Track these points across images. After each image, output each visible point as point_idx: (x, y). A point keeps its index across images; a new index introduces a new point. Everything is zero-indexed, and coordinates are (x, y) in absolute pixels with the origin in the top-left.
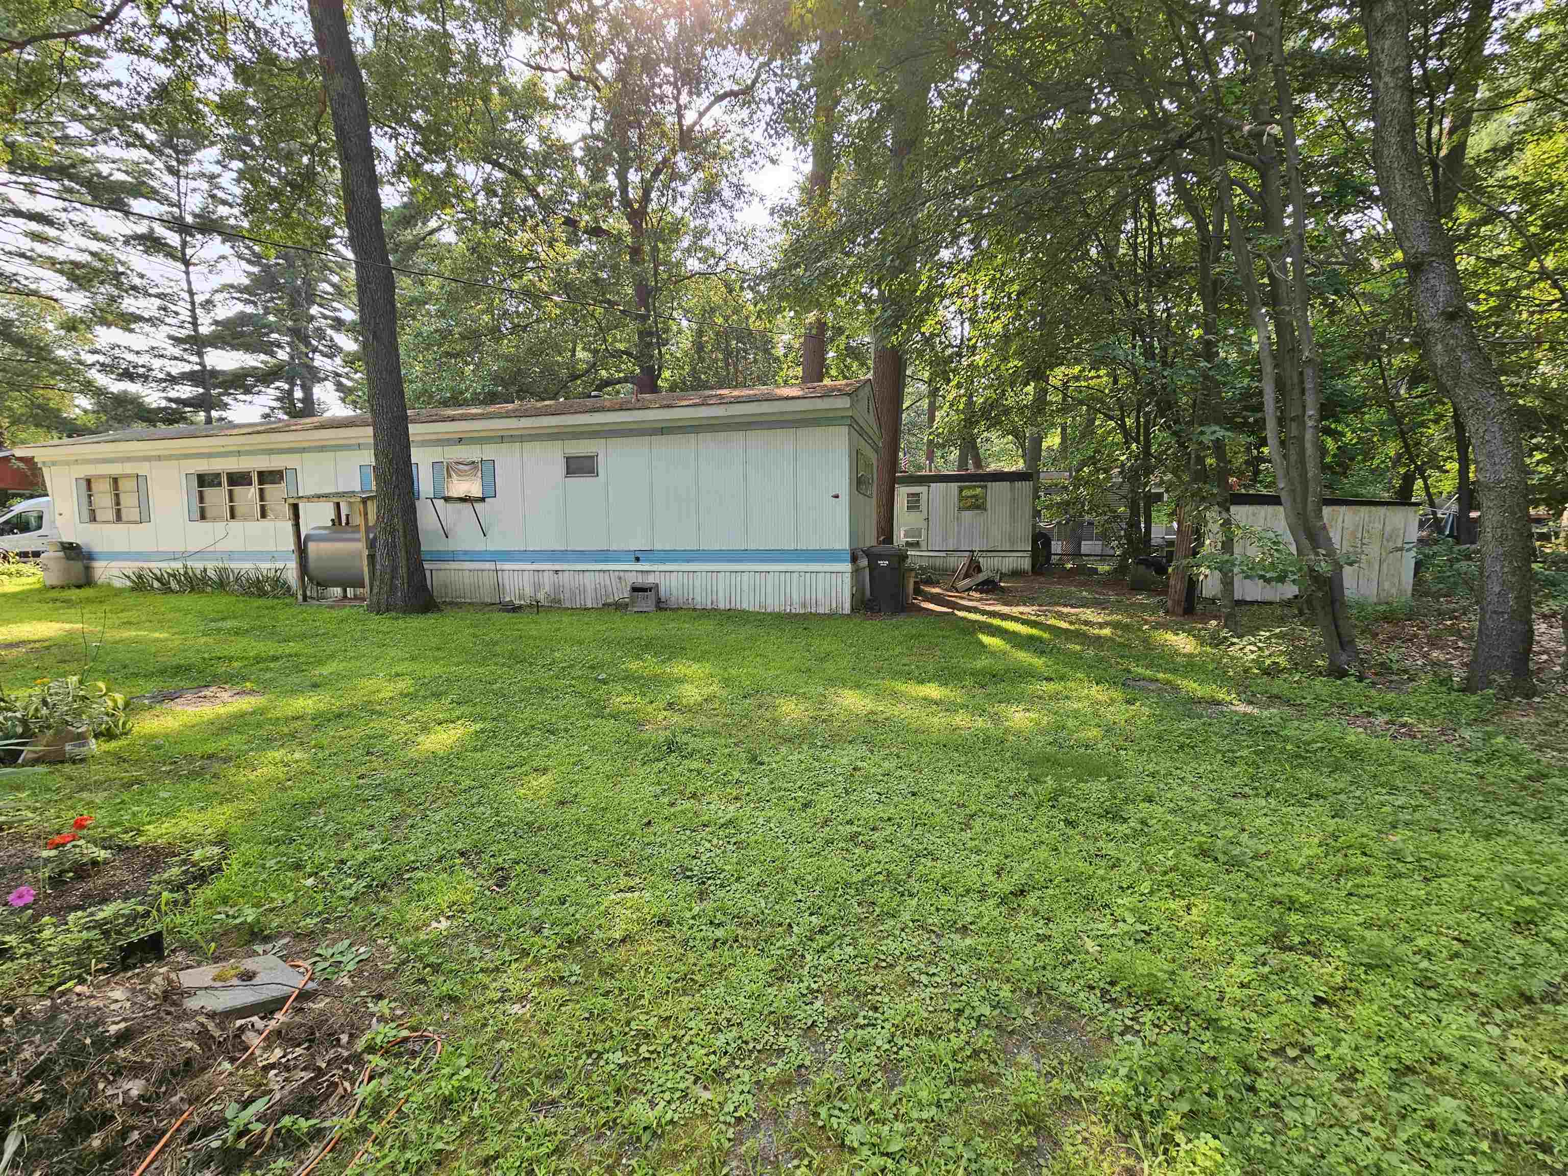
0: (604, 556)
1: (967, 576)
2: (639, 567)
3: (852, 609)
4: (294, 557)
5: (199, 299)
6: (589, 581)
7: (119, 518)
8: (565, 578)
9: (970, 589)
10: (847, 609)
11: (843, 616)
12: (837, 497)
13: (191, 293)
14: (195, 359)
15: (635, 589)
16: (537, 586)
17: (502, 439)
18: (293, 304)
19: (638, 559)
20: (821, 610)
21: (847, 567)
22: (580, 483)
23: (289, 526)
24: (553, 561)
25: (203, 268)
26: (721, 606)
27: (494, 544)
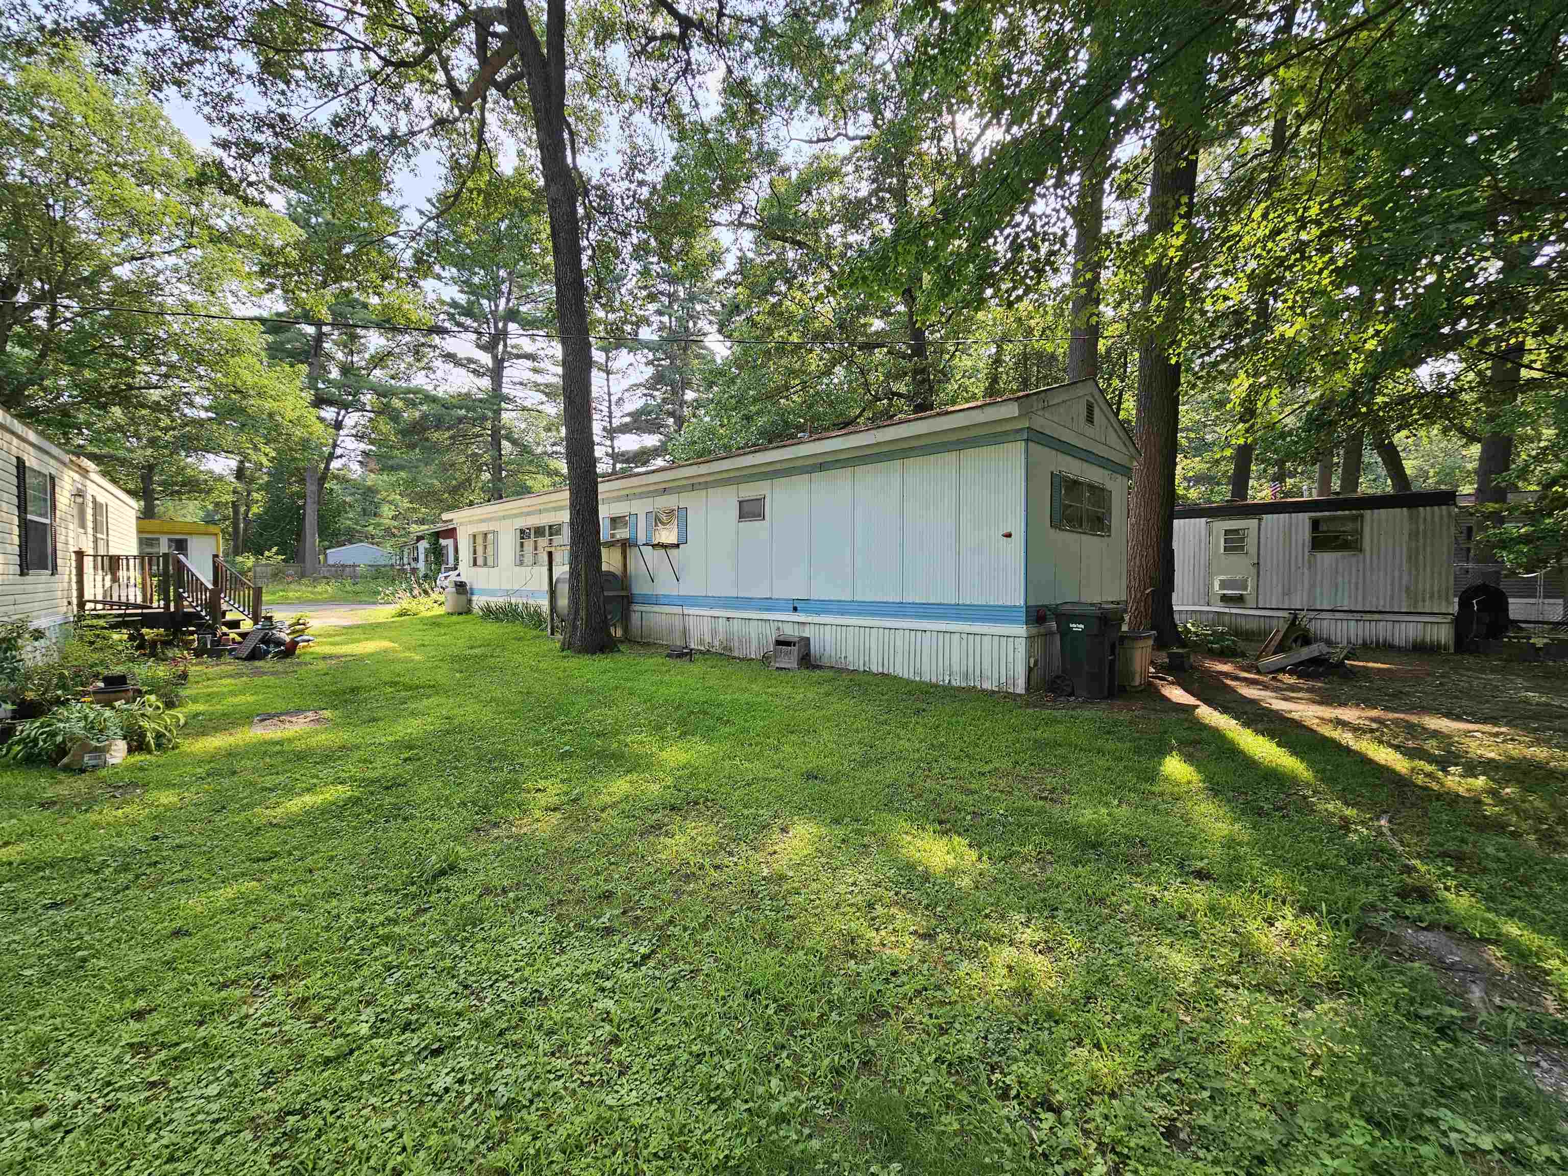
0: (769, 604)
1: (1280, 649)
2: (796, 617)
3: (1027, 689)
4: (547, 596)
5: (614, 399)
6: (754, 630)
7: (485, 564)
8: (736, 625)
9: (1282, 670)
10: (1020, 689)
11: (1015, 696)
12: (1009, 535)
13: (610, 395)
14: (608, 443)
15: (779, 643)
16: (714, 633)
17: (693, 487)
18: (674, 392)
19: (795, 609)
20: (987, 685)
21: (1021, 630)
22: (751, 527)
23: (545, 569)
24: (725, 607)
25: (619, 376)
26: (874, 669)
27: (684, 589)
